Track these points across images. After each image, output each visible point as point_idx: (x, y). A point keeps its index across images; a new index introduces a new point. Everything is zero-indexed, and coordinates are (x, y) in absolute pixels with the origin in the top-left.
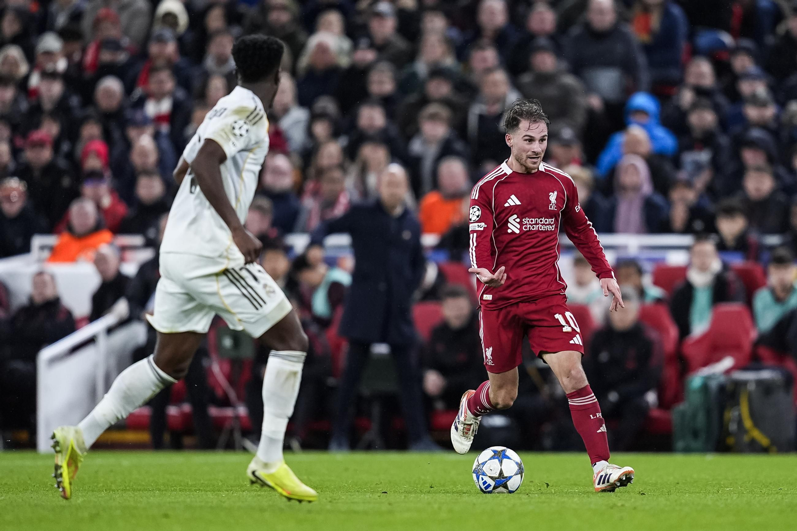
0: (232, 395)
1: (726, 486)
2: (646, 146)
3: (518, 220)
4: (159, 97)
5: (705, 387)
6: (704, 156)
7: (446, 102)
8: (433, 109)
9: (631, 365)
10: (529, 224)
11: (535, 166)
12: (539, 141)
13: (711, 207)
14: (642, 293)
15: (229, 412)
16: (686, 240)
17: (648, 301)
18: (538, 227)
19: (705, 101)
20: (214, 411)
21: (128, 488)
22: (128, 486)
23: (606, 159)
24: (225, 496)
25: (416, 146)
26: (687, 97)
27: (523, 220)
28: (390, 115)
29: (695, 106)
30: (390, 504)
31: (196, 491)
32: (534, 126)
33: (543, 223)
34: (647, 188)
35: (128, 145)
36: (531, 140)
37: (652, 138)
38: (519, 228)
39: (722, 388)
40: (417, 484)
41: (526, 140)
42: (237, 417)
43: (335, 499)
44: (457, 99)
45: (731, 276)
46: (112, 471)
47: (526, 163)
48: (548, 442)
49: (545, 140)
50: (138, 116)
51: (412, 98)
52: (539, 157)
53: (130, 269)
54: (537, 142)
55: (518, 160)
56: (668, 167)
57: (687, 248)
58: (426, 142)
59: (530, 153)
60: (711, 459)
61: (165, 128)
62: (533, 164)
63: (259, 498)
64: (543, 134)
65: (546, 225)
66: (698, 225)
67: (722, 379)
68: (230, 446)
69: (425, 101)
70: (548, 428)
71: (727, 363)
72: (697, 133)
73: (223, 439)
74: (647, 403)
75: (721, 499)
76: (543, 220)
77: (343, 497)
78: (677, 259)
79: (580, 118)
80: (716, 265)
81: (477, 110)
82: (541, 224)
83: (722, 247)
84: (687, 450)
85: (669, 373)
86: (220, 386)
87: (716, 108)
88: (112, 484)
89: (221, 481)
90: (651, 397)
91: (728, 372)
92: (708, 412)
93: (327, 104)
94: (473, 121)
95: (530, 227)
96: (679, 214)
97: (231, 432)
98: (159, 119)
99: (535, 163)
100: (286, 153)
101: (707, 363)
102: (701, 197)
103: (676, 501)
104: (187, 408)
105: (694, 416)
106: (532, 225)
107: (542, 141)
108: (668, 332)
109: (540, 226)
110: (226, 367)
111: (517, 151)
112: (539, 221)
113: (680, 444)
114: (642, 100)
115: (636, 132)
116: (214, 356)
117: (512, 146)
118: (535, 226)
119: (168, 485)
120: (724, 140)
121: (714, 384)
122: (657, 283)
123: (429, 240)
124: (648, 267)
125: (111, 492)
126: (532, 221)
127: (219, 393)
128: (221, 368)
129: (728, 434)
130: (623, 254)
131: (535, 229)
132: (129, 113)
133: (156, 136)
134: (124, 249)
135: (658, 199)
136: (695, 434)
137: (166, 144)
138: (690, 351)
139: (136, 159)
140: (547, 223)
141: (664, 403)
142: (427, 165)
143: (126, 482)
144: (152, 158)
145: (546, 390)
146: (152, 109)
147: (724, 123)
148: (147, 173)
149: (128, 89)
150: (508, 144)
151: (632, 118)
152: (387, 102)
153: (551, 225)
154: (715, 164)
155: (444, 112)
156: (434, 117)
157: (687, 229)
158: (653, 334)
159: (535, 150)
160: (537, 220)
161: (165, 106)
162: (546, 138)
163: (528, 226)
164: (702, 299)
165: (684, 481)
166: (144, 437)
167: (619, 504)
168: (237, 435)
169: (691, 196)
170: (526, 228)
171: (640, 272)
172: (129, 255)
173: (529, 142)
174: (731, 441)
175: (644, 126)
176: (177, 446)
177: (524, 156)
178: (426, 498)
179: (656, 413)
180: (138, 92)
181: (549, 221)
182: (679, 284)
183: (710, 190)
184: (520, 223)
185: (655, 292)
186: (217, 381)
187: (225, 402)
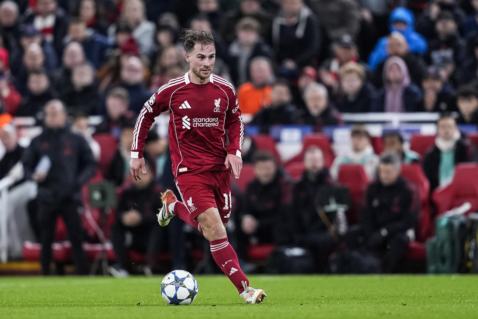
0: (101, 234)
1: (466, 298)
2: (404, 48)
3: (189, 120)
4: (44, 15)
5: (450, 225)
6: (448, 53)
7: (256, 16)
8: (247, 21)
9: (396, 209)
10: (197, 123)
11: (207, 76)
12: (209, 58)
13: (453, 92)
14: (403, 155)
15: (98, 247)
16: (434, 116)
17: (407, 162)
18: (205, 125)
19: (448, 13)
20: (87, 247)
21: (24, 304)
22: (25, 302)
23: (375, 57)
24: (96, 310)
25: (235, 49)
26: (434, 10)
27: (193, 120)
28: (214, 26)
29: (440, 17)
30: (218, 314)
31: (74, 306)
32: (205, 47)
33: (208, 121)
34: (407, 81)
35: (22, 50)
36: (203, 57)
37: (409, 40)
38: (190, 125)
39: (462, 226)
40: (238, 299)
41: (199, 57)
42: (104, 251)
43: (177, 311)
44: (263, 13)
45: (468, 142)
46: (12, 292)
47: (199, 74)
48: (334, 267)
49: (213, 57)
50: (29, 29)
51: (231, 13)
52: (209, 70)
53: (25, 142)
54: (207, 59)
55: (194, 72)
56: (421, 62)
57: (435, 122)
58: (241, 46)
59: (202, 67)
60: (455, 278)
61: (49, 38)
62: (205, 74)
63: (121, 310)
64: (211, 53)
65: (211, 123)
66: (443, 106)
67: (463, 219)
68: (100, 273)
69: (241, 15)
70: (333, 256)
71: (466, 207)
72: (442, 37)
73: (94, 267)
74: (408, 238)
75: (463, 308)
76: (208, 119)
77: (183, 309)
78: (428, 130)
79: (356, 27)
80: (456, 135)
81: (279, 22)
82: (207, 122)
83: (461, 121)
84: (437, 272)
85: (423, 215)
86: (91, 228)
87: (456, 19)
88: (13, 301)
89: (93, 298)
90: (411, 234)
91: (467, 213)
92: (453, 243)
93: (169, 19)
94: (276, 30)
95: (198, 125)
96: (430, 98)
97: (100, 262)
98: (45, 31)
99: (206, 74)
100: (138, 55)
101: (451, 207)
102: (445, 85)
103: (429, 310)
104: (67, 244)
105: (442, 246)
106: (199, 123)
107: (211, 58)
108: (422, 184)
109: (206, 123)
110: (96, 214)
111: (194, 66)
112: (205, 120)
113: (432, 268)
114: (401, 13)
115: (397, 36)
116: (87, 206)
117: (190, 62)
118: (202, 124)
119: (54, 302)
120: (462, 42)
121: (456, 223)
122: (412, 148)
123: (245, 118)
124: (407, 137)
125: (12, 307)
126: (200, 120)
127: (91, 233)
128: (93, 215)
129: (468, 260)
130: (388, 127)
131: (202, 126)
132: (23, 27)
133: (43, 44)
134: (20, 128)
135: (415, 89)
136: (443, 260)
137: (50, 50)
138: (438, 198)
139: (28, 61)
140: (212, 121)
141: (419, 238)
142: (243, 63)
143: (23, 300)
144: (40, 60)
145: (333, 228)
146: (39, 23)
147: (462, 30)
148: (36, 72)
149: (22, 9)
150: (187, 60)
151: (395, 27)
152: (212, 17)
153: (215, 123)
154: (457, 60)
155: (254, 23)
156: (247, 28)
157: (436, 109)
158: (412, 186)
159: (206, 65)
160: (204, 120)
161: (50, 21)
162: (215, 56)
163: (197, 124)
164: (447, 160)
165: (435, 295)
166: (36, 266)
167: (387, 312)
168: (105, 264)
169: (438, 85)
170: (195, 125)
171: (401, 140)
172: (24, 132)
173: (201, 58)
174: (469, 264)
175: (402, 32)
176: (61, 272)
177: (198, 70)
178: (244, 309)
179: (414, 245)
180: (30, 11)
181: (213, 120)
182: (429, 150)
183: (452, 79)
184: (191, 122)
185: (412, 155)
186: (89, 225)
187: (96, 240)
